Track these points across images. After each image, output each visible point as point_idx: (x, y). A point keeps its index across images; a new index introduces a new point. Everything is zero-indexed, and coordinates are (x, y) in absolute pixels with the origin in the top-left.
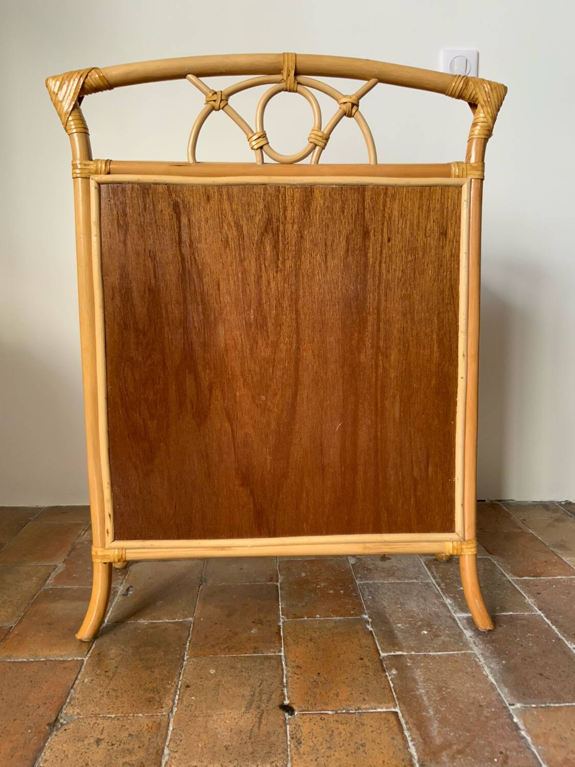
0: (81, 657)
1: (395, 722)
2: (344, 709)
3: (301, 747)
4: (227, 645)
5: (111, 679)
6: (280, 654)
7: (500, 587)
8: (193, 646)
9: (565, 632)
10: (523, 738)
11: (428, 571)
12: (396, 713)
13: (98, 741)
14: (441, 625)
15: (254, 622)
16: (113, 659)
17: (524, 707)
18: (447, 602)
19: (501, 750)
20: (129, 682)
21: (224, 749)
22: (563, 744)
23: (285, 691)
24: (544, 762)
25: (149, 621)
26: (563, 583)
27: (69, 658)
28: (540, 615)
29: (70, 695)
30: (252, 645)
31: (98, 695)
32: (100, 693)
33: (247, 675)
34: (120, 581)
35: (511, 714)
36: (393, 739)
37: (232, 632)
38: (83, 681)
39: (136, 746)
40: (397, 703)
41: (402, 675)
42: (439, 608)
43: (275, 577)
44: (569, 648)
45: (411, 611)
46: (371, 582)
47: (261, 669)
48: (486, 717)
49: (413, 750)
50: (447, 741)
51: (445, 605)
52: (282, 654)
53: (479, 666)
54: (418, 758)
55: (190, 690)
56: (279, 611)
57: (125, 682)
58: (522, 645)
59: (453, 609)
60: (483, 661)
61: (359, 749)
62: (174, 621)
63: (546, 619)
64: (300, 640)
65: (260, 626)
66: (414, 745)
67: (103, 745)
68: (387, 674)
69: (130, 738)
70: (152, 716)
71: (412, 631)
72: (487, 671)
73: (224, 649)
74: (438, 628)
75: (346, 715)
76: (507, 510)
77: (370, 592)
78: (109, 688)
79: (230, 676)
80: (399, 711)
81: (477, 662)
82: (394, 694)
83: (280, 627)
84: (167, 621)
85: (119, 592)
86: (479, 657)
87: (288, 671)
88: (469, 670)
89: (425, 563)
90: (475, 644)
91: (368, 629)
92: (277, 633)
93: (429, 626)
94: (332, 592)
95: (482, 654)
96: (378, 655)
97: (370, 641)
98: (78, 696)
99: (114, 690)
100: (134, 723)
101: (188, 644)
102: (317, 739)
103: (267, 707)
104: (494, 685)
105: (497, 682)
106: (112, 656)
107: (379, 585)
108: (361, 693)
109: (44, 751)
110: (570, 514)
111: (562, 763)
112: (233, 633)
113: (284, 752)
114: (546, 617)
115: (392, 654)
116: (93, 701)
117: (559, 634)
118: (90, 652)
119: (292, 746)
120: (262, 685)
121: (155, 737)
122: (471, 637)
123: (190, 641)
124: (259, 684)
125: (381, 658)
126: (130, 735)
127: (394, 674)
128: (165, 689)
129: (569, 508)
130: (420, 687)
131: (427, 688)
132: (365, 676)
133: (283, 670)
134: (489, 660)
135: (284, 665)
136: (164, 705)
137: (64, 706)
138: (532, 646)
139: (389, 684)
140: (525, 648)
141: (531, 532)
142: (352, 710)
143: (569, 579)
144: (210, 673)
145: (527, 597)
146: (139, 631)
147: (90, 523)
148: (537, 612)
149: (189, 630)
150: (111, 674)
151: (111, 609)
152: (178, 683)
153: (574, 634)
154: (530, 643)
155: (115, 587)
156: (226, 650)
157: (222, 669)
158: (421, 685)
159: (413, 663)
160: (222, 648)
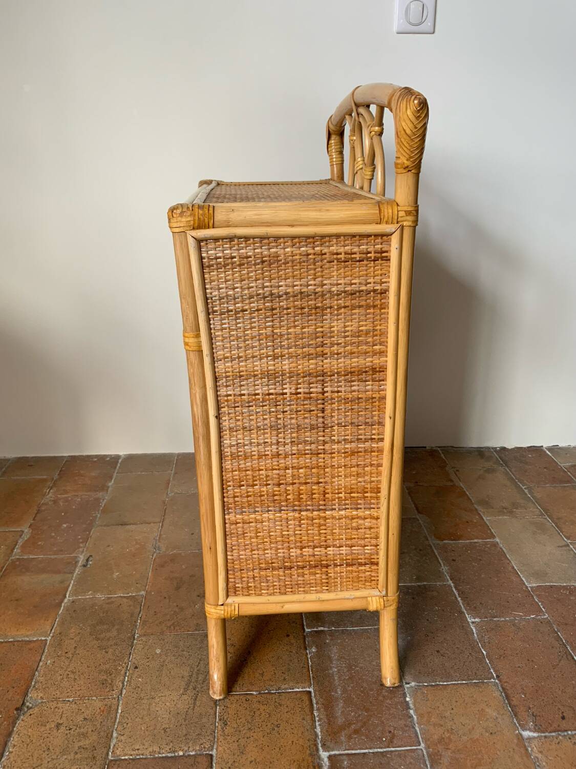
0: (45, 637)
1: (307, 703)
2: (267, 689)
3: (226, 728)
4: (173, 621)
5: (71, 661)
7: (422, 552)
8: (143, 624)
9: (467, 605)
10: (411, 717)
12: (310, 692)
13: (58, 726)
15: (199, 596)
16: (73, 639)
17: (417, 686)
19: (390, 730)
20: (85, 663)
21: (163, 731)
22: (442, 723)
24: (423, 741)
26: (478, 548)
27: (34, 638)
28: (450, 586)
29: (35, 677)
30: (195, 622)
31: (59, 678)
32: (61, 675)
33: (188, 654)
34: (81, 550)
35: (405, 693)
36: (303, 719)
37: (179, 607)
38: (46, 663)
39: (90, 730)
40: (312, 682)
41: (320, 652)
44: (468, 622)
47: (201, 648)
48: (384, 697)
49: (318, 730)
50: (348, 721)
54: (322, 738)
55: (138, 671)
57: (82, 663)
58: (428, 620)
61: (274, 730)
62: (128, 595)
63: (454, 589)
65: (203, 599)
66: (320, 725)
67: (62, 729)
68: (308, 651)
69: (85, 722)
70: (104, 699)
73: (170, 627)
75: (268, 696)
76: (444, 457)
78: (69, 670)
79: (174, 656)
80: (312, 691)
82: (311, 673)
84: (122, 595)
85: (80, 562)
96: (302, 631)
97: (298, 616)
98: (41, 679)
99: (73, 672)
100: (88, 706)
101: (139, 621)
102: (241, 720)
103: (202, 688)
106: (72, 636)
108: (283, 673)
109: (13, 736)
110: (502, 462)
111: (436, 741)
112: (179, 609)
113: (211, 734)
114: (455, 587)
115: (315, 629)
116: (55, 684)
117: (462, 607)
118: (53, 631)
119: (220, 727)
120: (199, 665)
121: (106, 721)
123: (140, 618)
124: (197, 664)
125: (305, 634)
126: (85, 719)
127: (313, 652)
128: (117, 670)
129: (503, 455)
131: (339, 666)
132: (288, 655)
136: (115, 688)
137: (30, 690)
138: (437, 621)
139: (308, 663)
140: (430, 623)
141: (461, 485)
142: (273, 690)
143: (484, 543)
144: (156, 653)
145: (442, 564)
146: (96, 607)
147: (55, 479)
148: (448, 581)
149: (141, 605)
150: (71, 656)
151: (72, 582)
152: (128, 664)
153: (475, 608)
154: (435, 617)
155: (76, 557)
156: (172, 627)
157: (167, 648)
158: (335, 664)
159: (331, 640)
160: (169, 625)
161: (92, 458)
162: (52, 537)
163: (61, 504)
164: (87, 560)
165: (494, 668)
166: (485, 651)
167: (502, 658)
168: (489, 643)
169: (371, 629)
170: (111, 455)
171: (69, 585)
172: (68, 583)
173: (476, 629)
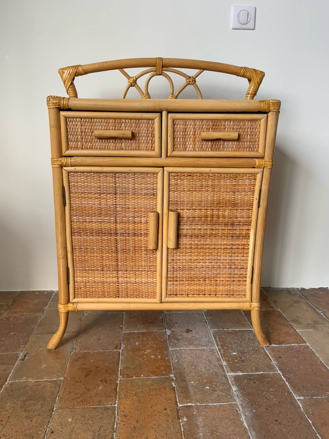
4: (82, 399)
5: (4, 427)
6: (114, 406)
7: (257, 352)
8: (60, 400)
9: (293, 387)
11: (214, 340)
14: (218, 382)
15: (101, 381)
16: (7, 411)
18: (224, 364)
20: (15, 429)
23: (115, 435)
25: (35, 380)
26: (295, 349)
28: (279, 374)
30: (98, 399)
33: (92, 422)
34: (21, 349)
37: (87, 388)
41: (190, 422)
42: (218, 369)
43: (119, 346)
44: (295, 399)
45: (201, 371)
46: (178, 349)
47: (101, 418)
51: (221, 366)
52: (116, 405)
53: (238, 414)
55: (53, 435)
56: (118, 372)
57: (12, 429)
58: (266, 398)
59: (226, 369)
60: (242, 410)
62: (51, 380)
63: (282, 377)
64: (128, 395)
65: (104, 383)
68: (181, 421)
71: (200, 387)
72: (243, 418)
73: (80, 403)
74: (216, 385)
76: (266, 294)
77: (177, 356)
79: (81, 423)
81: (237, 411)
82: (183, 437)
83: (118, 385)
84: (47, 380)
85: (20, 357)
86: (239, 406)
87: (118, 419)
88: (232, 417)
89: (213, 334)
90: (238, 397)
91: (172, 385)
92: (115, 389)
93: (210, 382)
94: (153, 357)
95: (241, 405)
96: (176, 406)
97: (173, 395)
101: (57, 398)
104: (247, 429)
105: (248, 427)
106: (7, 408)
107: (183, 351)
108: (162, 437)
110: (303, 297)
112: (87, 390)
114: (283, 375)
115: (185, 405)
117: (290, 389)
120: (100, 431)
122: (236, 392)
123: (59, 396)
124: (98, 430)
125: (178, 408)
127: (185, 421)
128: (37, 434)
129: (303, 293)
130: (200, 431)
131: (204, 432)
132: (166, 423)
133: (115, 418)
134: (245, 409)
135: (116, 414)
138: (273, 398)
139: (181, 429)
140: (268, 400)
141: (279, 310)
143: (299, 346)
144: (68, 421)
145: (273, 360)
146: (28, 388)
147: (9, 305)
148: (278, 371)
149: (60, 387)
150: (4, 423)
151: (13, 370)
152: (47, 430)
153: (299, 389)
154: (271, 396)
155: (17, 354)
156: (81, 403)
157: (77, 418)
158: (201, 430)
159: (198, 412)
160: (79, 401)
161: (35, 293)
162: (3, 340)
163: (12, 320)
164: (25, 356)
165: (319, 433)
166: (310, 420)
167: (324, 425)
168: (313, 415)
169: (226, 404)
170: (47, 291)
171: (10, 373)
172: (9, 372)
173: (301, 404)
